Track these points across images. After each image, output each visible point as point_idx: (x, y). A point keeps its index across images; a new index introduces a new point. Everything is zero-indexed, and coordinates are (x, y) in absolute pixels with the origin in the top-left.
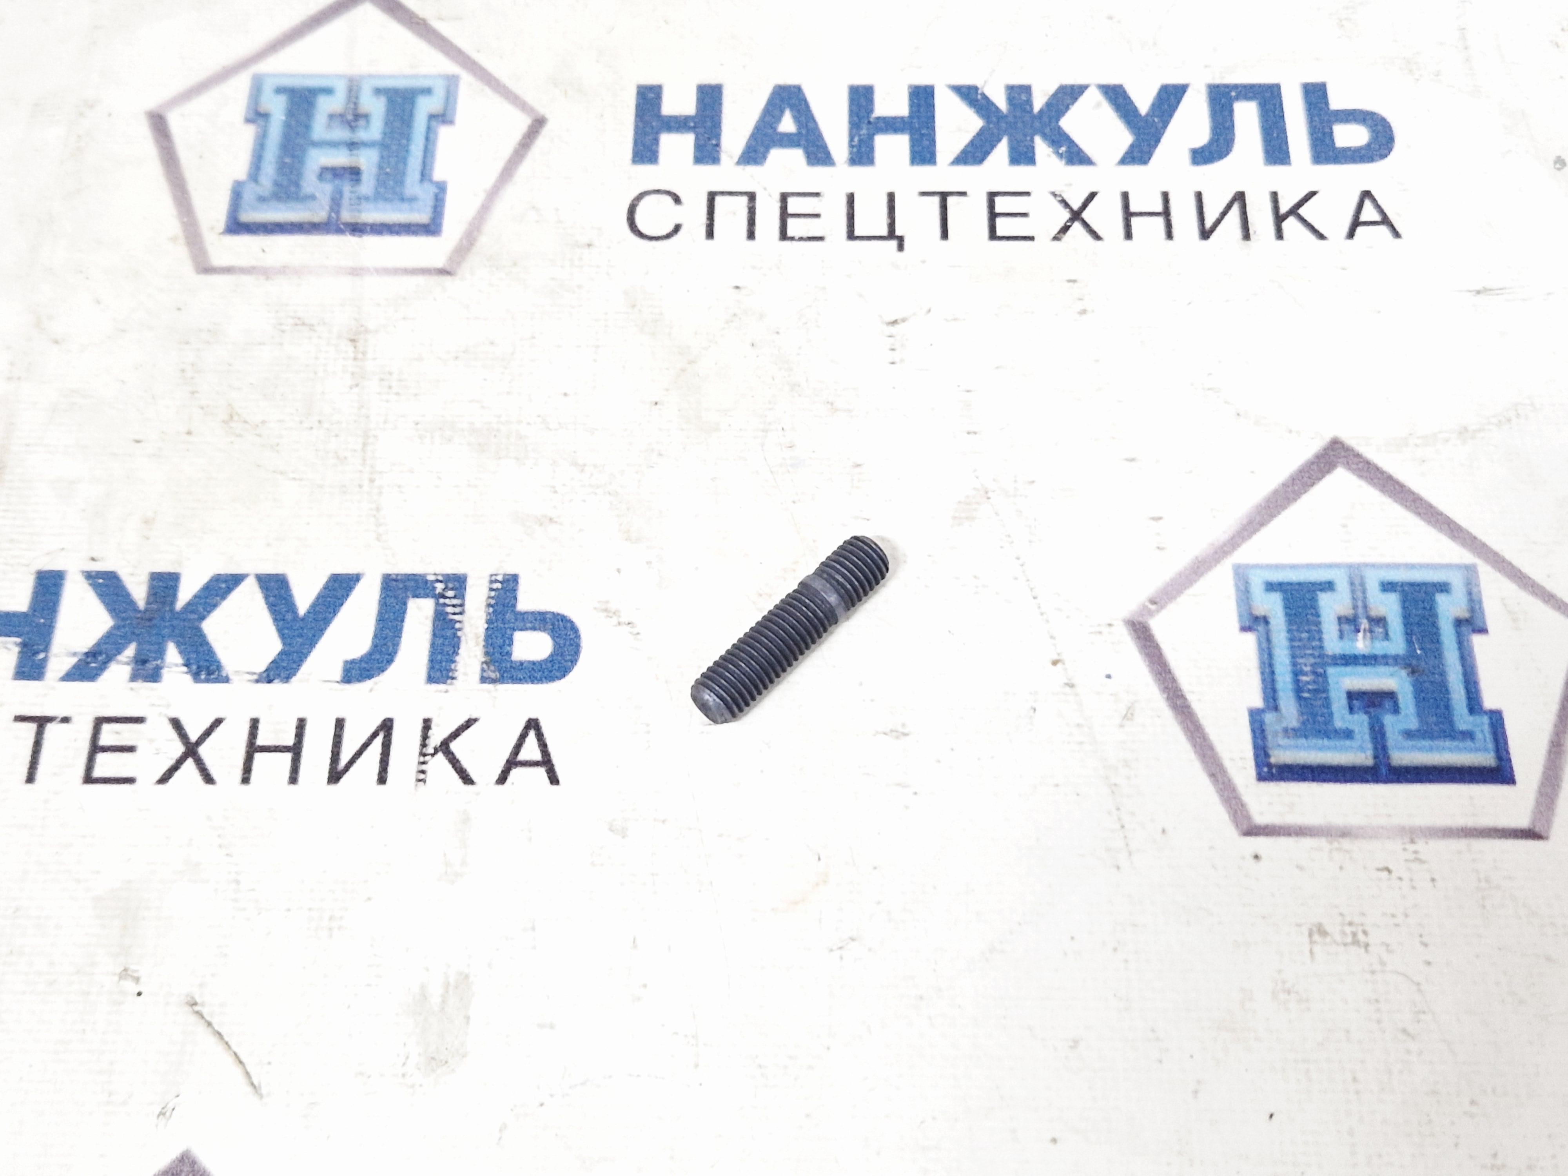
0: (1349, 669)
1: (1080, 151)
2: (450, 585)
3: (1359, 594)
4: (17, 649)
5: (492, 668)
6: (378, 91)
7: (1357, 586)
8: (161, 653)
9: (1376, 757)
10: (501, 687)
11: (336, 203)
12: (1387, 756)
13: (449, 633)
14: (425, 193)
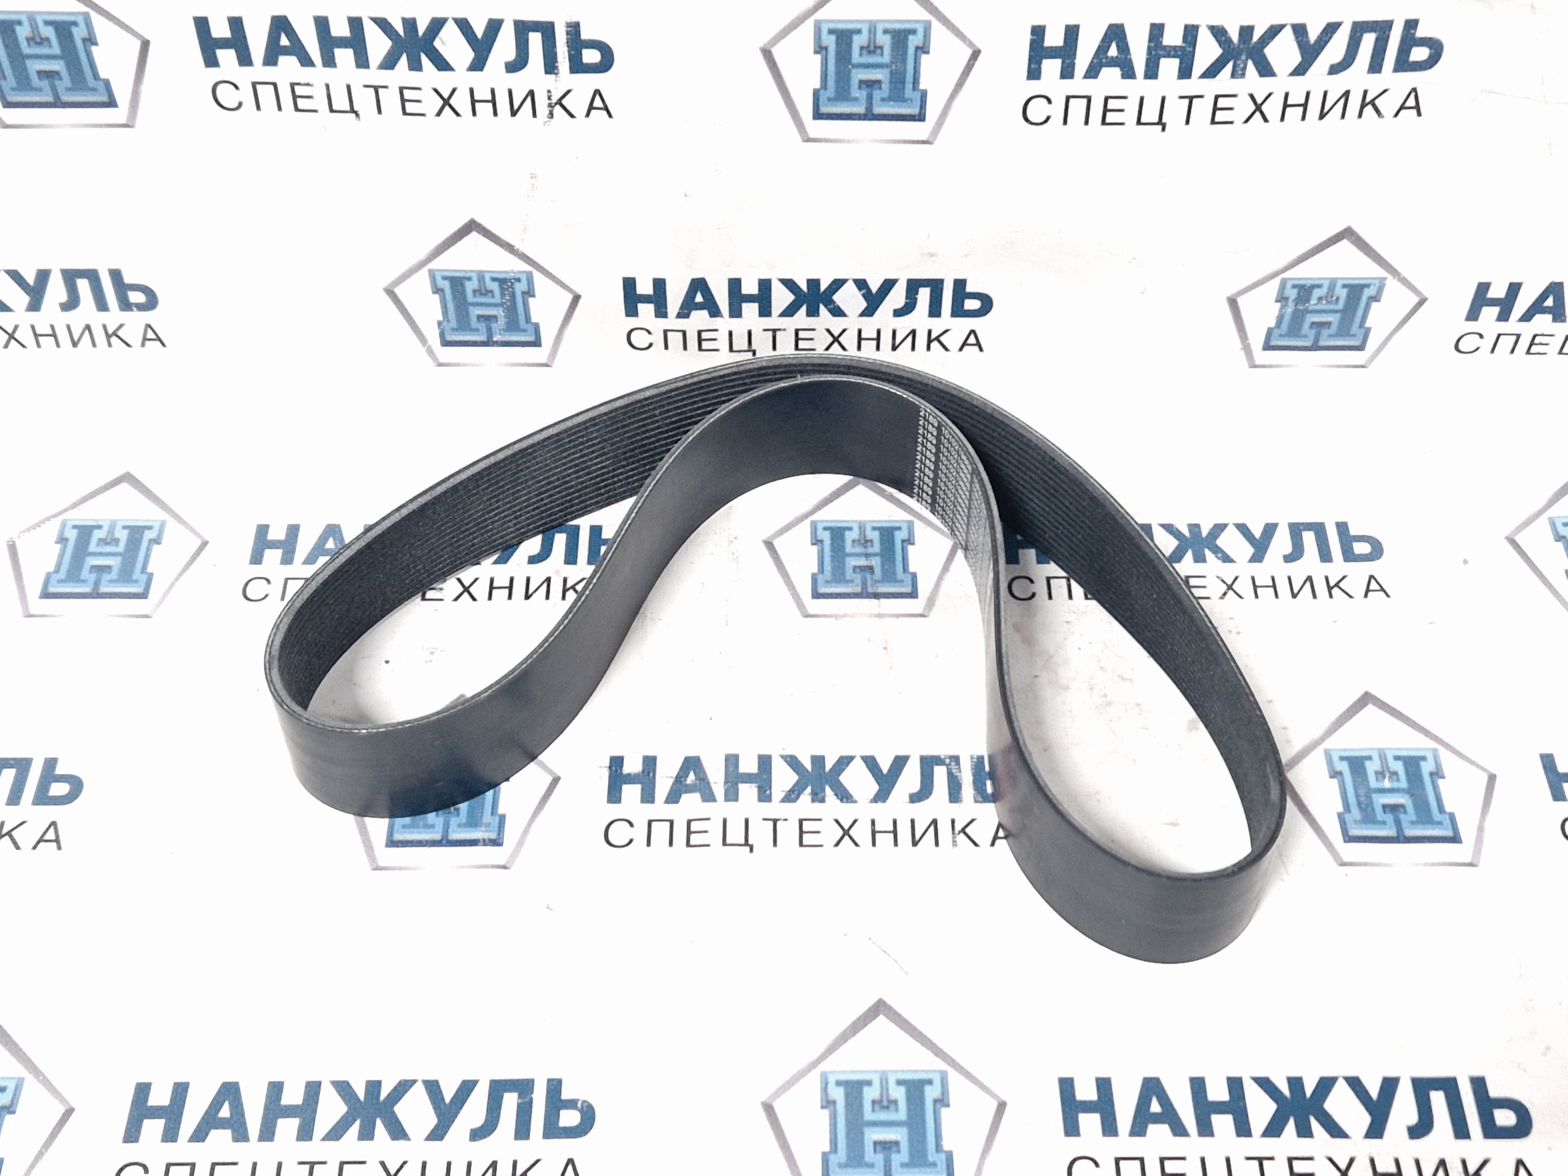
0: (1381, 795)
1: (1228, 556)
2: (953, 760)
3: (1384, 761)
4: (756, 790)
5: (979, 796)
6: (874, 529)
7: (1383, 757)
8: (824, 790)
9: (1398, 832)
10: (984, 804)
11: (864, 584)
12: (1403, 832)
13: (956, 781)
14: (908, 580)
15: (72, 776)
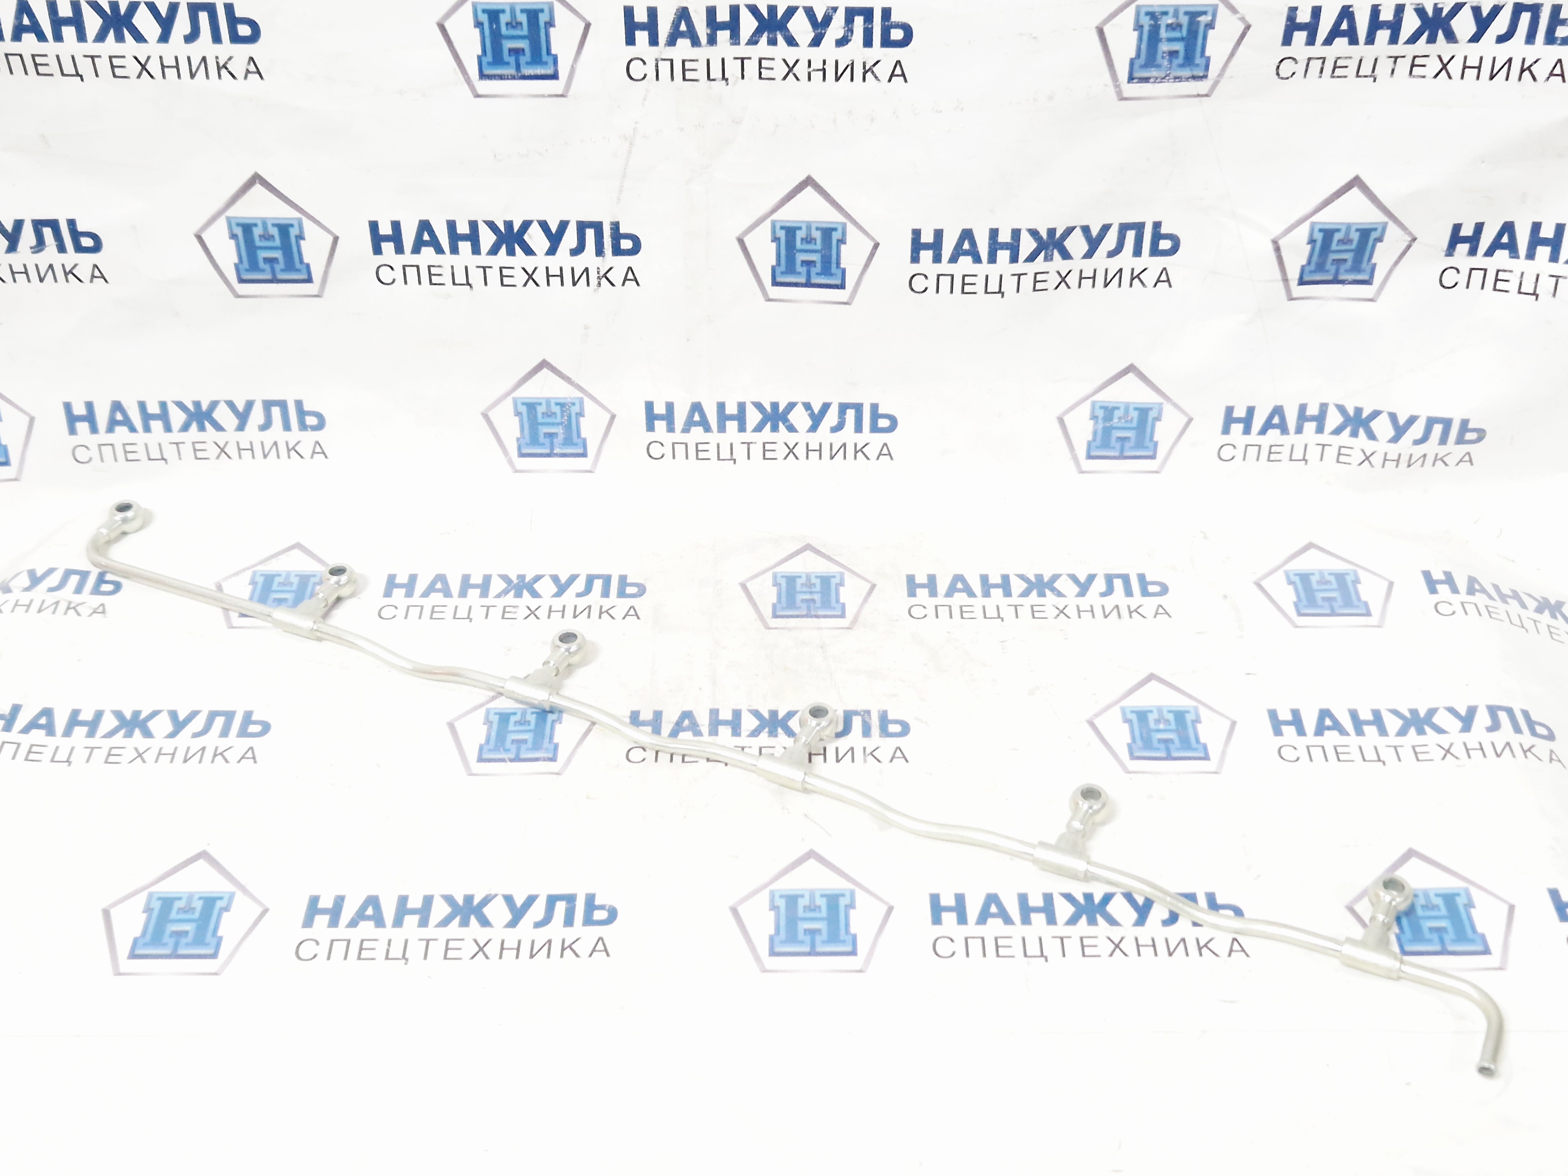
15: (264, 722)
